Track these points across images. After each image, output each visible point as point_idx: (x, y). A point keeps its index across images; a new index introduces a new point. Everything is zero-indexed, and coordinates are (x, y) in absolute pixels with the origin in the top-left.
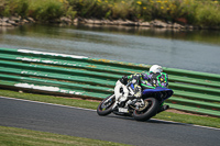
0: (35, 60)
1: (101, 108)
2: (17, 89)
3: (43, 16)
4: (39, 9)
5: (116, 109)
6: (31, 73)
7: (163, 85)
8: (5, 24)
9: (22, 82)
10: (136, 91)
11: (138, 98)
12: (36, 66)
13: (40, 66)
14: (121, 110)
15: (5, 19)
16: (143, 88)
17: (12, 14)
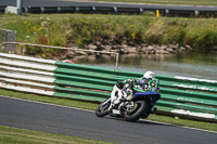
0: (191, 87)
1: (99, 111)
2: (173, 115)
3: (200, 43)
4: (197, 37)
5: (111, 111)
6: (187, 99)
7: (153, 90)
8: (163, 51)
9: (178, 108)
10: (128, 94)
11: (129, 101)
12: (192, 92)
13: (195, 93)
14: (115, 112)
15: (163, 47)
16: (134, 92)
17: (170, 42)
